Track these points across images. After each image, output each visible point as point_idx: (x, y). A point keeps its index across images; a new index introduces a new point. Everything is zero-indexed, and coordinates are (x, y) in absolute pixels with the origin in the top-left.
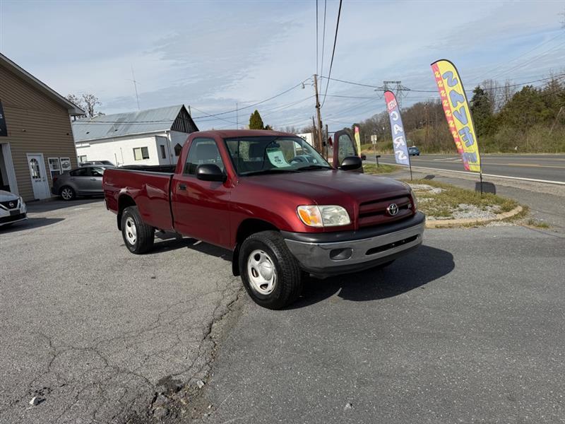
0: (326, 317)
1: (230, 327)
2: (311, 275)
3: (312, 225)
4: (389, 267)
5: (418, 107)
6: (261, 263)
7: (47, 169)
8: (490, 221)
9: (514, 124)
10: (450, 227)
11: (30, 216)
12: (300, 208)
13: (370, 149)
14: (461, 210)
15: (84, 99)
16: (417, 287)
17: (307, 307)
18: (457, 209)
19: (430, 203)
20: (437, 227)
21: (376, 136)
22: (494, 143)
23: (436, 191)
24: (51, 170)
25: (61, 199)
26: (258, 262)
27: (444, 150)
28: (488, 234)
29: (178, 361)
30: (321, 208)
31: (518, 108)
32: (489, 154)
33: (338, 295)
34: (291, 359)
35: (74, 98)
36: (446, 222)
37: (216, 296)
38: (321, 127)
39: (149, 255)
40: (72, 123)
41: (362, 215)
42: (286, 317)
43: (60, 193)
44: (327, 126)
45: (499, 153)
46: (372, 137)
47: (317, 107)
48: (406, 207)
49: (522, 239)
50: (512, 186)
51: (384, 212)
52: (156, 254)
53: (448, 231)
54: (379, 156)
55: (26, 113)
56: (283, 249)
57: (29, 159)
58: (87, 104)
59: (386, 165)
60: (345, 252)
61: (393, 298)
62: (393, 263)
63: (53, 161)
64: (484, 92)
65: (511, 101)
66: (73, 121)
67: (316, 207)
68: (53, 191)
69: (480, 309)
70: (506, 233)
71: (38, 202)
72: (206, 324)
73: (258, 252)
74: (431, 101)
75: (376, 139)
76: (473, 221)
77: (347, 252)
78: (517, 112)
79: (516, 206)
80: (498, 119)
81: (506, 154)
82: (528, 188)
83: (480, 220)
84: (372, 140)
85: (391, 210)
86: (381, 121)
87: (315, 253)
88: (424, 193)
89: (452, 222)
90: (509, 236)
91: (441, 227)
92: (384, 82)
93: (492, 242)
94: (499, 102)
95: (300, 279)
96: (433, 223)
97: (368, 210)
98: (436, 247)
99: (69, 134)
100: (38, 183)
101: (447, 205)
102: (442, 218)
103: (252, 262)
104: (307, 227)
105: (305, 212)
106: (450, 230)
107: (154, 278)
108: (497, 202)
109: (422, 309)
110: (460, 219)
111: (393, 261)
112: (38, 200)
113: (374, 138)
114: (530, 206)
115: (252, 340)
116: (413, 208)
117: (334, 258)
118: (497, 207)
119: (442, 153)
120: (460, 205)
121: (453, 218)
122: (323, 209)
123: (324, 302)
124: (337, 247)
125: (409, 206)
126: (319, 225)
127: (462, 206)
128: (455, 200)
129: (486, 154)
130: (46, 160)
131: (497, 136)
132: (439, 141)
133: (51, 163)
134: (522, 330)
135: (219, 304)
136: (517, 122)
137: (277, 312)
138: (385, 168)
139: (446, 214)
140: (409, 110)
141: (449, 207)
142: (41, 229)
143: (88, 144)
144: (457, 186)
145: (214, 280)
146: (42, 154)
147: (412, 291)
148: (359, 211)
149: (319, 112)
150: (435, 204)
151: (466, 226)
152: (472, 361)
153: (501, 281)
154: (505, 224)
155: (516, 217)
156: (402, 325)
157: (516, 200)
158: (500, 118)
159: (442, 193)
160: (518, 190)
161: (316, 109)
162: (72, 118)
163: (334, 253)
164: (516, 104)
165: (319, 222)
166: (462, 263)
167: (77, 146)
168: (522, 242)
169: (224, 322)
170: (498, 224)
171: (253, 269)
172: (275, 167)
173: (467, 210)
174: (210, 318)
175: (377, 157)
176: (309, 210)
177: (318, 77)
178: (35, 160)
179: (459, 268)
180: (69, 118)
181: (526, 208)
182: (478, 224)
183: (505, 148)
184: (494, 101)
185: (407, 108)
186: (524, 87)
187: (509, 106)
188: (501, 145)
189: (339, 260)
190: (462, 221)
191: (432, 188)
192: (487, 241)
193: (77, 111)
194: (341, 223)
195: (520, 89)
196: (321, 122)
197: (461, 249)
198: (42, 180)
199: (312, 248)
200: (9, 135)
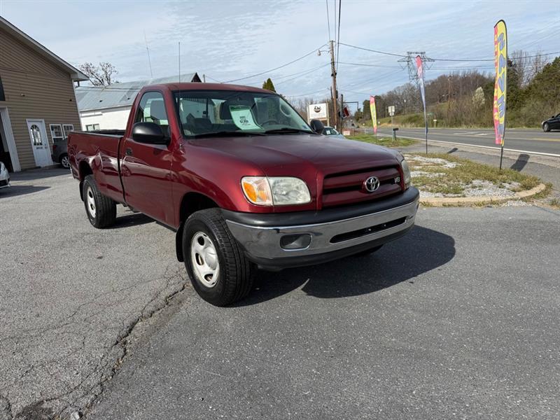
0: (279, 319)
1: (156, 329)
2: (259, 267)
3: (258, 202)
4: (376, 253)
5: (442, 79)
6: (205, 248)
7: (49, 135)
8: (508, 200)
9: (542, 97)
10: (460, 206)
11: (12, 183)
12: (244, 180)
13: (390, 122)
14: (474, 187)
15: (101, 68)
16: (403, 281)
17: (260, 304)
18: (470, 185)
19: (440, 179)
20: (444, 205)
21: (393, 107)
22: (519, 117)
23: (450, 165)
24: (54, 137)
25: (61, 166)
26: (202, 247)
27: (466, 124)
28: (503, 215)
29: (66, 378)
30: (272, 180)
31: (548, 80)
32: (513, 129)
33: (302, 289)
34: (209, 384)
35: (91, 66)
36: (455, 200)
37: (158, 284)
38: (337, 97)
39: (110, 230)
40: (75, 89)
41: (327, 191)
42: (230, 318)
43: (60, 161)
44: (342, 95)
45: (524, 127)
46: (390, 108)
47: (332, 75)
48: (392, 181)
49: (542, 222)
50: (536, 162)
51: (358, 187)
52: (117, 229)
53: (457, 211)
54: (397, 129)
55: (25, 77)
56: (226, 232)
57: (30, 125)
58: (104, 73)
59: (404, 139)
60: (301, 238)
61: (371, 294)
62: (382, 248)
63: (56, 127)
64: (513, 63)
65: (541, 72)
66: (77, 87)
67: (265, 179)
68: (54, 158)
69: (481, 315)
70: (524, 214)
71: (39, 169)
72: (127, 323)
73: (201, 234)
74: (455, 73)
75: (394, 111)
76: (487, 199)
77: (305, 238)
78: (546, 84)
79: (538, 184)
80: (526, 92)
81: (532, 129)
82: (552, 164)
83: (494, 199)
84: (390, 111)
85: (369, 185)
86: (403, 94)
87: (263, 240)
88: (436, 167)
89: (462, 200)
90: (528, 218)
91: (449, 206)
92: (408, 52)
93: (507, 225)
94: (528, 74)
95: (248, 270)
96: (441, 201)
97: (337, 185)
98: (439, 231)
99: (72, 100)
100: (40, 150)
101: (459, 181)
102: (451, 195)
103: (196, 247)
104: (252, 205)
105: (251, 186)
106: (459, 209)
107: (100, 258)
108: (516, 178)
109: (404, 313)
110: (472, 197)
111: (380, 247)
112: (40, 167)
113: (391, 110)
114: (555, 183)
115: (172, 350)
116: (401, 183)
117: (287, 246)
118: (516, 185)
119: (464, 127)
120: (473, 181)
121: (464, 196)
122: (275, 183)
123: (284, 297)
124: (290, 233)
125: (397, 180)
126: (269, 202)
127: (476, 182)
128: (470, 176)
129: (510, 129)
130: (47, 127)
131: (524, 110)
132: (462, 115)
133: (52, 130)
134: (534, 349)
135: (157, 295)
136: (546, 96)
137: (222, 309)
138: (402, 141)
139: (457, 191)
140: (433, 83)
141: (461, 183)
142: (19, 198)
143: (100, 113)
144: (474, 161)
145: (166, 264)
146: (43, 120)
147: (396, 286)
148: (324, 186)
149: (335, 81)
150: (445, 179)
151: (479, 205)
152: (458, 400)
153: (512, 276)
154: (524, 204)
155: (538, 196)
156: (374, 336)
157: (539, 177)
158: (528, 91)
159: (456, 169)
160: (541, 166)
161: (332, 78)
162: (76, 84)
163: (286, 240)
164: (547, 75)
165: (268, 198)
166: (467, 250)
167: (80, 115)
168: (542, 225)
169: (152, 321)
170: (515, 204)
171: (197, 255)
172: (239, 129)
173: (481, 187)
174: (137, 314)
175: (395, 130)
176: (257, 183)
177: (334, 43)
178: (36, 126)
179: (462, 257)
180: (72, 83)
181: (549, 186)
182: (493, 203)
183: (531, 122)
184: (523, 73)
185: (430, 81)
186: (556, 58)
187: (539, 78)
188: (527, 120)
189: (294, 249)
190: (474, 200)
191: (446, 162)
192: (501, 223)
193: (80, 76)
194: (301, 201)
195: (551, 61)
196: (336, 92)
197: (468, 232)
198: (44, 147)
199: (260, 234)
200: (6, 99)
